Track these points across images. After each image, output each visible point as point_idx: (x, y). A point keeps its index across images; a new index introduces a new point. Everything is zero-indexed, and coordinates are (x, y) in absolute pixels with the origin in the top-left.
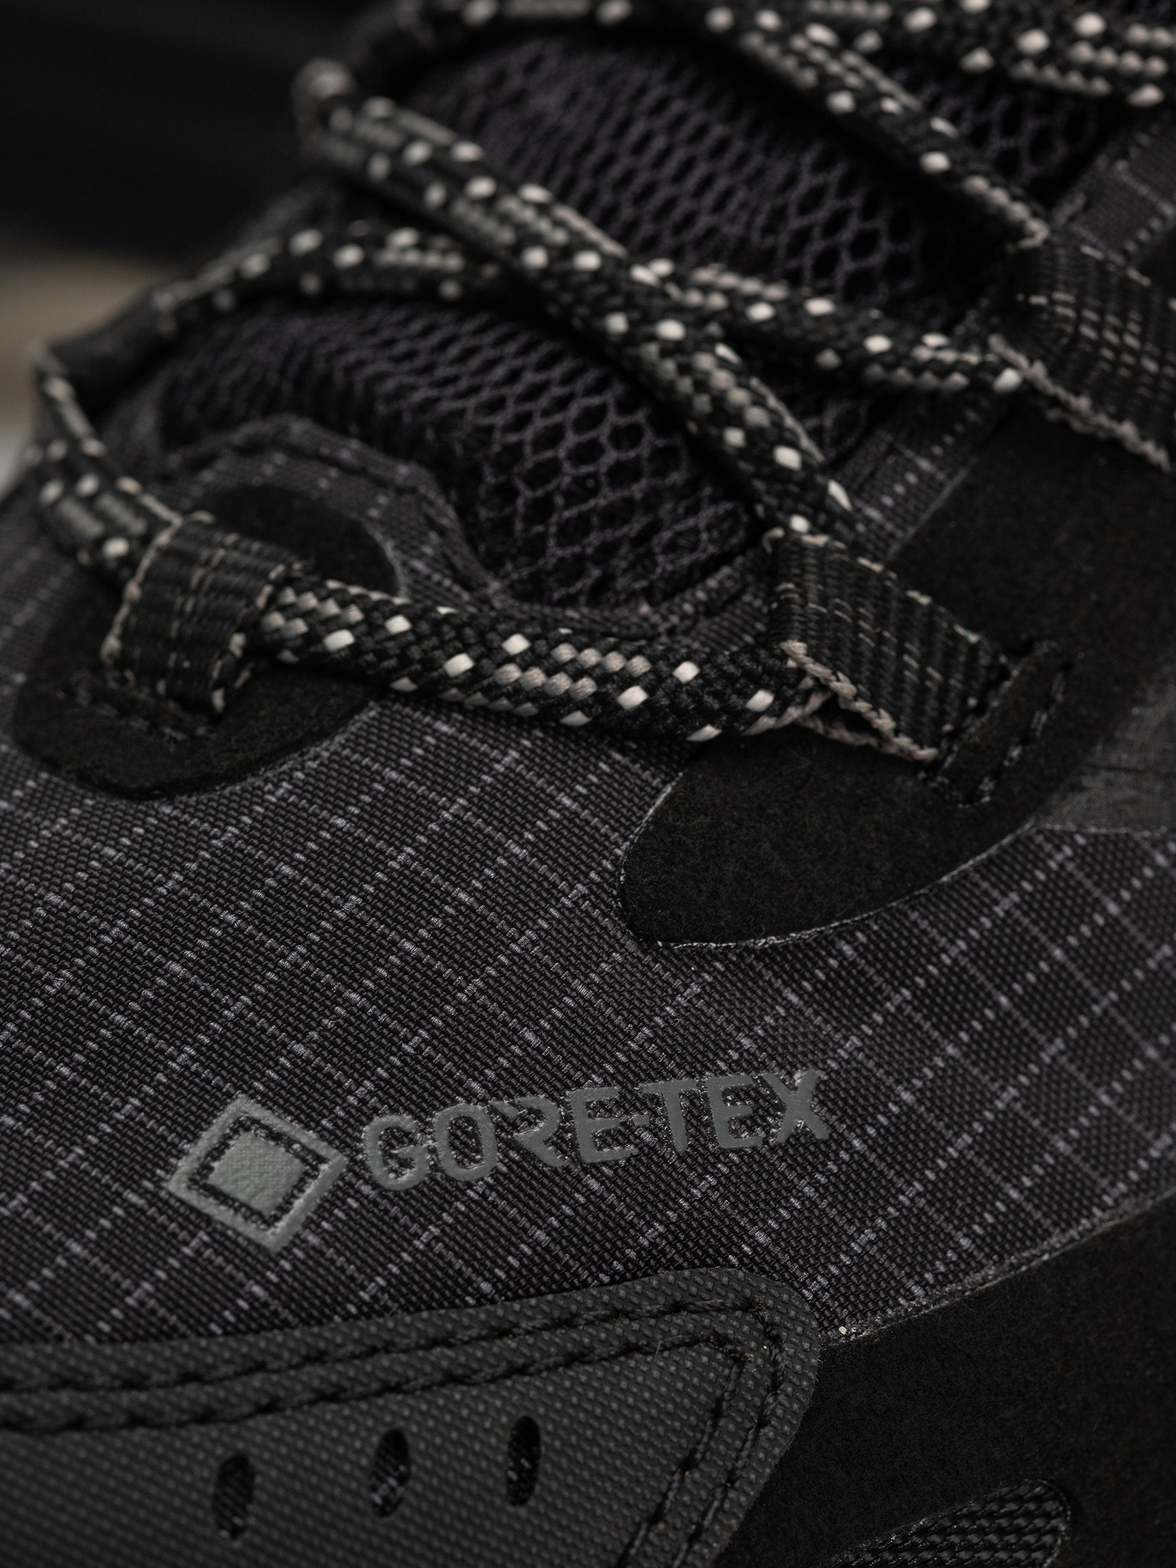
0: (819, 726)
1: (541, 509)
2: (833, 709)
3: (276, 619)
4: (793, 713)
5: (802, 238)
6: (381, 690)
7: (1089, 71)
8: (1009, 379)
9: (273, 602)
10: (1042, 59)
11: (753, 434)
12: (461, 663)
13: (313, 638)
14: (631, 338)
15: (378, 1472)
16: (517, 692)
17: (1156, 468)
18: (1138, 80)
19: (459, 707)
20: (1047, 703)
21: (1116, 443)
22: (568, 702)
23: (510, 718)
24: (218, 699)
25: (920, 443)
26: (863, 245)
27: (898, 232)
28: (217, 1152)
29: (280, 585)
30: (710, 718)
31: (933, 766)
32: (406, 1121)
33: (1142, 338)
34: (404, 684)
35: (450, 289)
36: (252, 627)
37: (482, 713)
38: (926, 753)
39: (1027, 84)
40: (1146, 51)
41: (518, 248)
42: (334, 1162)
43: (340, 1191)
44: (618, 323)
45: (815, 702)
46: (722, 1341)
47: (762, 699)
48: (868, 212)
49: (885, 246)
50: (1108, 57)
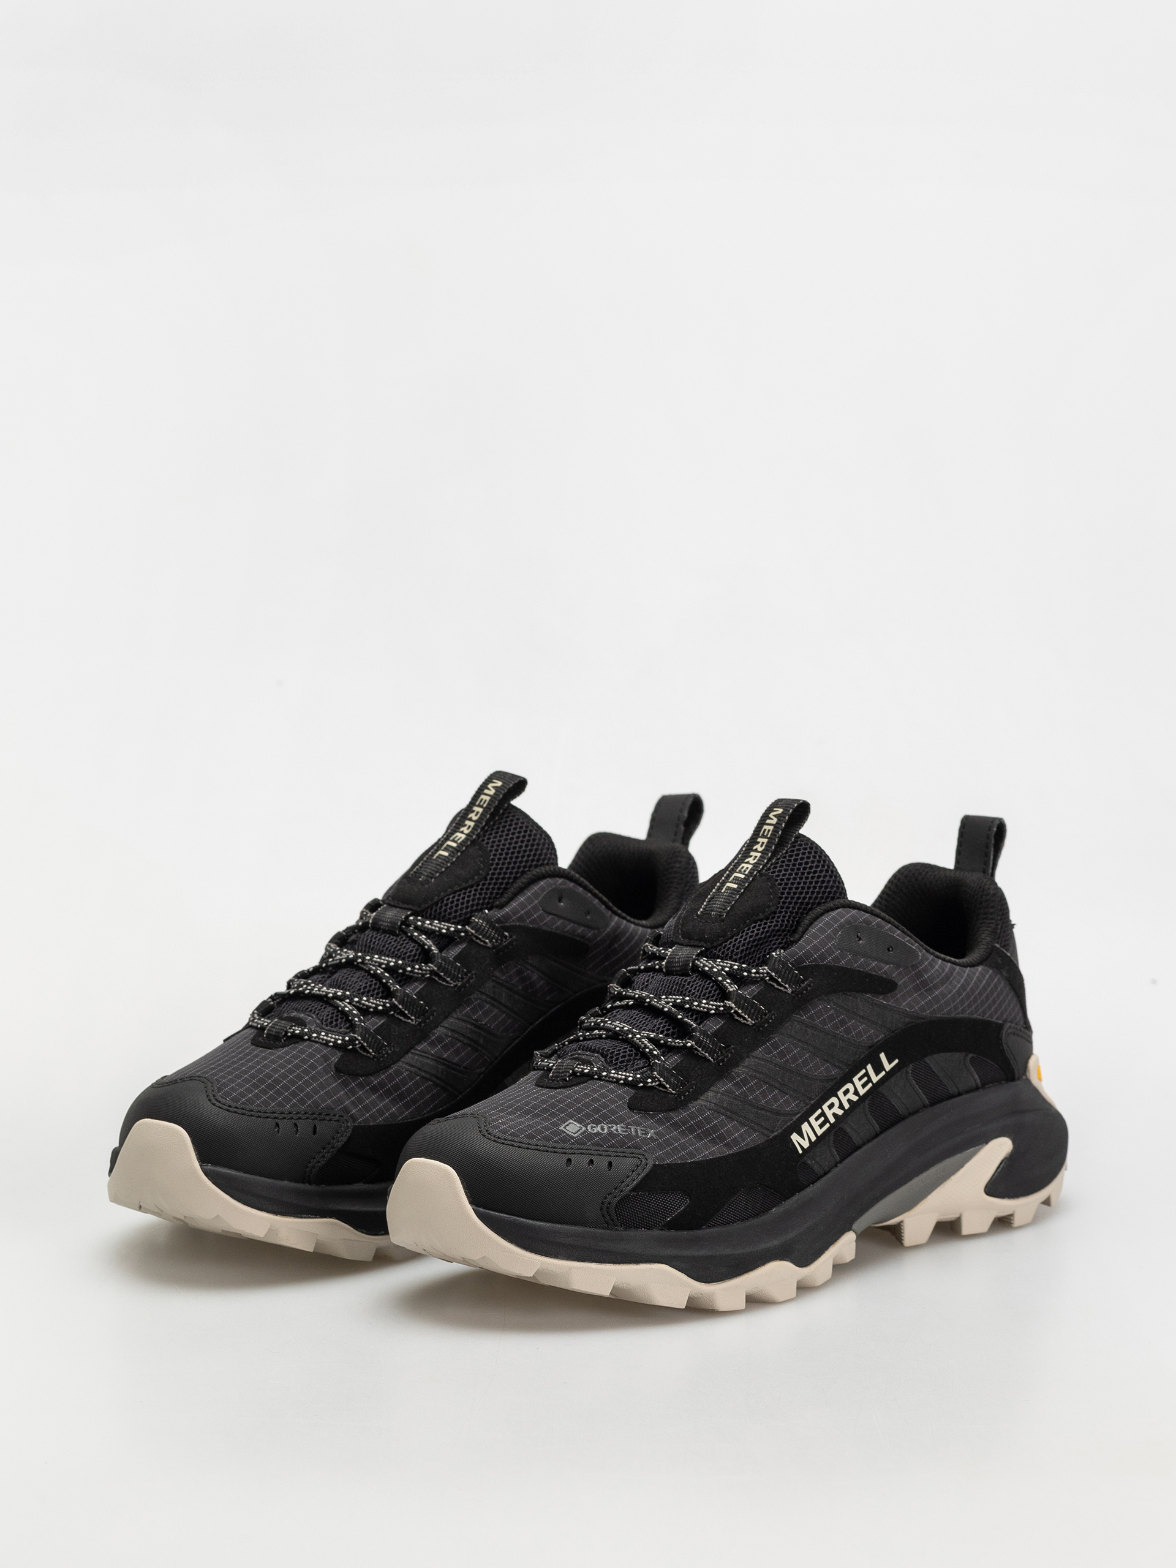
0: (657, 1087)
1: (617, 1059)
2: (661, 1085)
3: (577, 1069)
4: (654, 1084)
5: (659, 1028)
6: (593, 1078)
7: (704, 1008)
8: (689, 1044)
9: (576, 1067)
10: (697, 1006)
11: (651, 1050)
12: (605, 1074)
13: (583, 1071)
14: (632, 1038)
15: (589, 1164)
16: (613, 1078)
17: (711, 1062)
18: (712, 1009)
19: (604, 1080)
20: (693, 1088)
21: (705, 1057)
22: (621, 1079)
23: (611, 1082)
24: (568, 1079)
25: (675, 1054)
26: (668, 1030)
27: (674, 1029)
28: (568, 1125)
29: (578, 1065)
30: (642, 1082)
31: (675, 1094)
32: (595, 1125)
33: (710, 1042)
34: (596, 1077)
35: (604, 1036)
36: (573, 1070)
37: (608, 1081)
38: (673, 1092)
39: (695, 1009)
40: (713, 1005)
41: (615, 1028)
42: (584, 1129)
43: (585, 1132)
44: (630, 1036)
45: (657, 1083)
46: (639, 1158)
47: (649, 1080)
48: (669, 1026)
49: (672, 1030)
50: (707, 1006)
